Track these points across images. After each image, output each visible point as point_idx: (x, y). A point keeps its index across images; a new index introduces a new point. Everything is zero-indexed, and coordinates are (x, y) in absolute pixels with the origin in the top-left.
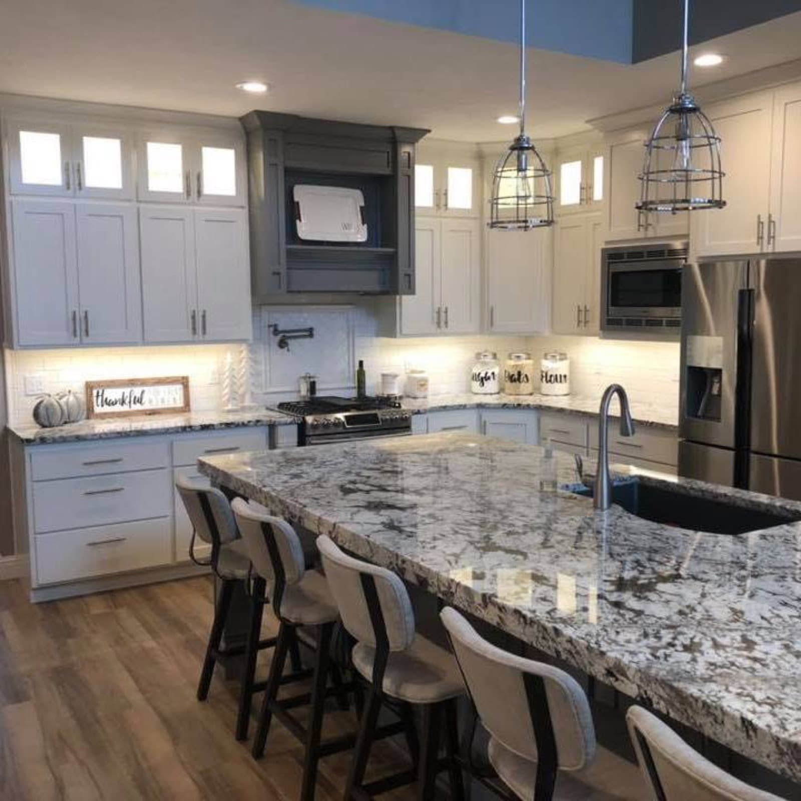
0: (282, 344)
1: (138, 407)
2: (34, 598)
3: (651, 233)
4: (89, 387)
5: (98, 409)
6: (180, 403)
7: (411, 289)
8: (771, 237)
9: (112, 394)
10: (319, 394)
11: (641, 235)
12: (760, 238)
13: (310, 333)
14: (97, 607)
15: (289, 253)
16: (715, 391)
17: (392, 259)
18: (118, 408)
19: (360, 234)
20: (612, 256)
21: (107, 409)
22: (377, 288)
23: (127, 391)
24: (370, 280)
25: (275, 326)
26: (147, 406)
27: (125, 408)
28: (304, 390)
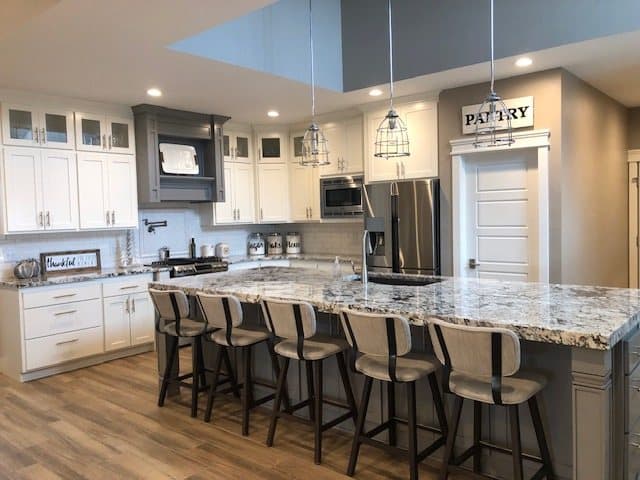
0: (151, 230)
1: (72, 267)
2: (22, 379)
3: (344, 171)
4: (43, 256)
5: (49, 269)
6: (95, 265)
7: (223, 200)
8: (403, 173)
9: (57, 259)
10: (171, 257)
11: (340, 172)
12: (398, 173)
13: (165, 224)
14: (66, 379)
15: (161, 180)
16: (381, 243)
17: (213, 184)
18: (60, 268)
19: (195, 170)
20: (324, 183)
21: (54, 268)
22: (204, 199)
23: (65, 257)
24: (200, 194)
25: (146, 220)
26: (76, 266)
27: (64, 268)
28: (163, 256)
